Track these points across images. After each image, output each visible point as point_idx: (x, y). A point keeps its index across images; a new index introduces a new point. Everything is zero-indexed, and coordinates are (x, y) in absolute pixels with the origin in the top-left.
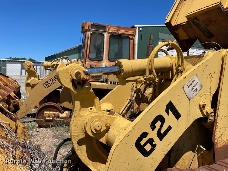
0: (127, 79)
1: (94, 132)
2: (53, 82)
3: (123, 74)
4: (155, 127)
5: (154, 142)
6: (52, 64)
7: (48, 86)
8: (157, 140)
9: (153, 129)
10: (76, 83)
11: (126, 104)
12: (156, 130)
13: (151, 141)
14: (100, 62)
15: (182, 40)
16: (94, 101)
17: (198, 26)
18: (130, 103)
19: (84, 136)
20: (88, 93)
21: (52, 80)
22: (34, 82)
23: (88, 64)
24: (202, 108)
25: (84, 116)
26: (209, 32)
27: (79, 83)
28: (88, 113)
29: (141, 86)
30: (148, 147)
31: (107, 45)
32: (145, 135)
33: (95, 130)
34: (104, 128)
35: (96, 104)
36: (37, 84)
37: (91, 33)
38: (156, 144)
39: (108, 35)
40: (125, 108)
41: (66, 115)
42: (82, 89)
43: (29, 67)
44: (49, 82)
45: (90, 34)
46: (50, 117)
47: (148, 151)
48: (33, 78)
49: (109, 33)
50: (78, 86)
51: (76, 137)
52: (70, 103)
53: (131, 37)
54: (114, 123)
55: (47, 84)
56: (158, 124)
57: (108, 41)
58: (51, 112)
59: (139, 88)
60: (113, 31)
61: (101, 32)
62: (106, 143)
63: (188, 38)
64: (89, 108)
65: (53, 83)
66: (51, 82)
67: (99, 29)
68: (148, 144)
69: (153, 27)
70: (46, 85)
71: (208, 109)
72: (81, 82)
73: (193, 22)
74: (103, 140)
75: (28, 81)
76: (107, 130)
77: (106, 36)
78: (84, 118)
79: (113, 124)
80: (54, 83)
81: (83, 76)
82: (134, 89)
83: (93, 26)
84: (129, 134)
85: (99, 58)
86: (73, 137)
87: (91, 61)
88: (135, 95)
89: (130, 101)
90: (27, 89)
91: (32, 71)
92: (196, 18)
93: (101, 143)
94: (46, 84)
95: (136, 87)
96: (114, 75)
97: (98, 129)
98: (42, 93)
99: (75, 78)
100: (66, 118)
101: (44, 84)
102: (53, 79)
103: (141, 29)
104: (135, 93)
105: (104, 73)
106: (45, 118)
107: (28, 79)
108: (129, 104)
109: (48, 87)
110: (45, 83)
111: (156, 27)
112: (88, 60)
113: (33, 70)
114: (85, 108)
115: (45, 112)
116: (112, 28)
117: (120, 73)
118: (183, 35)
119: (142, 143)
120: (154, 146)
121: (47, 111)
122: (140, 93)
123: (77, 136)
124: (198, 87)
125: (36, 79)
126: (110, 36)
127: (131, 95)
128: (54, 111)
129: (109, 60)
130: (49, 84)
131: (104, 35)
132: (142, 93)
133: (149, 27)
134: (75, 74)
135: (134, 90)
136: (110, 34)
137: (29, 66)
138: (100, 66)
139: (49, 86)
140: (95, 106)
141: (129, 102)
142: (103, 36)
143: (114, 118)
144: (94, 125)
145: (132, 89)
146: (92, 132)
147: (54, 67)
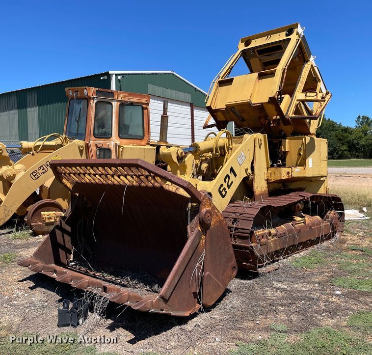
2: (44, 171)
3: (200, 152)
7: (36, 177)
9: (225, 182)
13: (224, 189)
14: (108, 140)
15: (220, 121)
17: (234, 113)
21: (42, 168)
22: (9, 173)
23: (93, 143)
24: (246, 170)
26: (242, 118)
31: (116, 116)
32: (222, 185)
36: (14, 175)
37: (96, 101)
38: (227, 191)
39: (117, 104)
42: (182, 163)
43: (1, 151)
44: (38, 171)
45: (95, 104)
46: (51, 219)
47: (224, 195)
49: (118, 101)
50: (180, 161)
52: (64, 200)
53: (144, 106)
54: (199, 184)
55: (36, 175)
56: (227, 179)
57: (117, 111)
58: (50, 212)
59: (197, 163)
60: (123, 99)
61: (108, 101)
63: (225, 120)
64: (183, 175)
65: (44, 173)
66: (41, 171)
67: (105, 96)
68: (224, 191)
69: (139, 74)
70: (34, 176)
71: (249, 171)
73: (231, 110)
77: (115, 105)
80: (46, 171)
83: (98, 93)
84: (215, 185)
85: (107, 136)
87: (97, 139)
89: (193, 174)
91: (5, 157)
92: (233, 107)
94: (34, 174)
98: (29, 188)
99: (180, 156)
101: (32, 175)
102: (43, 166)
103: (119, 77)
106: (45, 221)
109: (37, 178)
110: (32, 173)
111: (142, 74)
112: (92, 137)
113: (7, 155)
115: (42, 213)
116: (121, 95)
117: (196, 152)
118: (221, 118)
119: (221, 190)
121: (44, 212)
122: (197, 168)
124: (243, 158)
125: (11, 168)
126: (120, 105)
127: (193, 169)
128: (53, 211)
129: (120, 137)
130: (38, 174)
131: (112, 104)
132: (199, 167)
133: (133, 74)
134: (180, 153)
136: (119, 103)
138: (108, 145)
139: (38, 177)
140: (186, 174)
142: (110, 106)
145: (193, 164)
147: (40, 149)
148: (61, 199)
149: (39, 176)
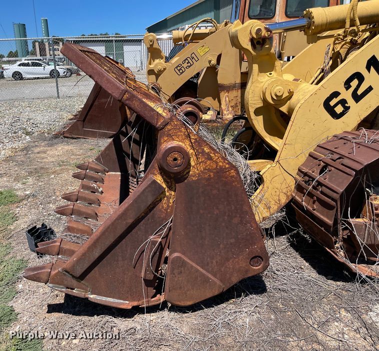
0: (318, 35)
1: (275, 98)
2: (189, 64)
3: (313, 28)
4: (350, 86)
5: (347, 104)
6: (186, 34)
7: (181, 71)
8: (351, 102)
9: (347, 89)
10: (255, 43)
11: (316, 76)
12: (351, 90)
13: (343, 102)
14: (269, 21)
16: (274, 64)
18: (322, 74)
19: (261, 105)
20: (268, 55)
21: (187, 61)
22: (160, 67)
25: (262, 82)
27: (258, 43)
28: (267, 78)
29: (341, 48)
30: (339, 109)
32: (336, 94)
33: (276, 95)
34: (286, 95)
35: (277, 68)
36: (165, 69)
38: (350, 107)
40: (314, 81)
41: (210, 116)
42: (261, 50)
43: (151, 43)
44: (183, 65)
47: (338, 113)
48: (157, 61)
50: (257, 46)
51: (253, 106)
52: (215, 100)
54: (298, 89)
55: (181, 69)
56: (355, 83)
59: (338, 51)
62: (287, 112)
64: (268, 74)
65: (189, 67)
66: (185, 65)
68: (340, 105)
70: (179, 70)
72: (261, 41)
74: (284, 109)
75: (151, 66)
76: (290, 97)
78: (263, 84)
79: (297, 91)
80: (191, 65)
81: (264, 33)
82: (330, 53)
84: (316, 92)
85: (268, 14)
86: (250, 104)
88: (331, 62)
89: (323, 70)
90: (150, 79)
91: (156, 49)
93: (281, 112)
94: (179, 68)
95: (333, 50)
96: (301, 31)
97: (279, 94)
98: (174, 84)
99: (255, 36)
100: (211, 121)
101: (176, 69)
102: (188, 59)
104: (331, 58)
105: (285, 30)
107: (150, 64)
108: (320, 76)
109: (181, 73)
110: (177, 67)
112: (246, 19)
113: (158, 47)
114: (263, 74)
117: (309, 28)
119: (332, 103)
120: (347, 109)
122: (339, 60)
123: (254, 104)
125: (162, 61)
127: (324, 62)
129: (287, 16)
130: (183, 69)
132: (342, 58)
134: (255, 31)
135: (330, 55)
137: (151, 41)
139: (183, 72)
140: (276, 71)
141: (320, 73)
143: (299, 84)
144: (275, 91)
145: (327, 53)
146: (272, 98)
147: (190, 38)
148: (211, 98)
149: (184, 70)
